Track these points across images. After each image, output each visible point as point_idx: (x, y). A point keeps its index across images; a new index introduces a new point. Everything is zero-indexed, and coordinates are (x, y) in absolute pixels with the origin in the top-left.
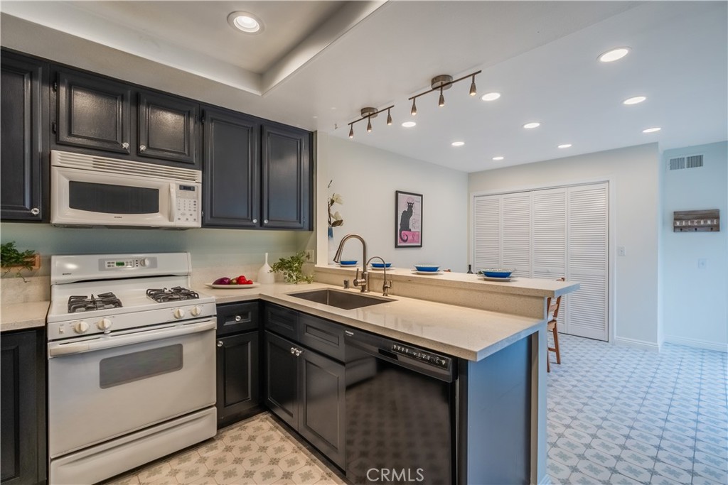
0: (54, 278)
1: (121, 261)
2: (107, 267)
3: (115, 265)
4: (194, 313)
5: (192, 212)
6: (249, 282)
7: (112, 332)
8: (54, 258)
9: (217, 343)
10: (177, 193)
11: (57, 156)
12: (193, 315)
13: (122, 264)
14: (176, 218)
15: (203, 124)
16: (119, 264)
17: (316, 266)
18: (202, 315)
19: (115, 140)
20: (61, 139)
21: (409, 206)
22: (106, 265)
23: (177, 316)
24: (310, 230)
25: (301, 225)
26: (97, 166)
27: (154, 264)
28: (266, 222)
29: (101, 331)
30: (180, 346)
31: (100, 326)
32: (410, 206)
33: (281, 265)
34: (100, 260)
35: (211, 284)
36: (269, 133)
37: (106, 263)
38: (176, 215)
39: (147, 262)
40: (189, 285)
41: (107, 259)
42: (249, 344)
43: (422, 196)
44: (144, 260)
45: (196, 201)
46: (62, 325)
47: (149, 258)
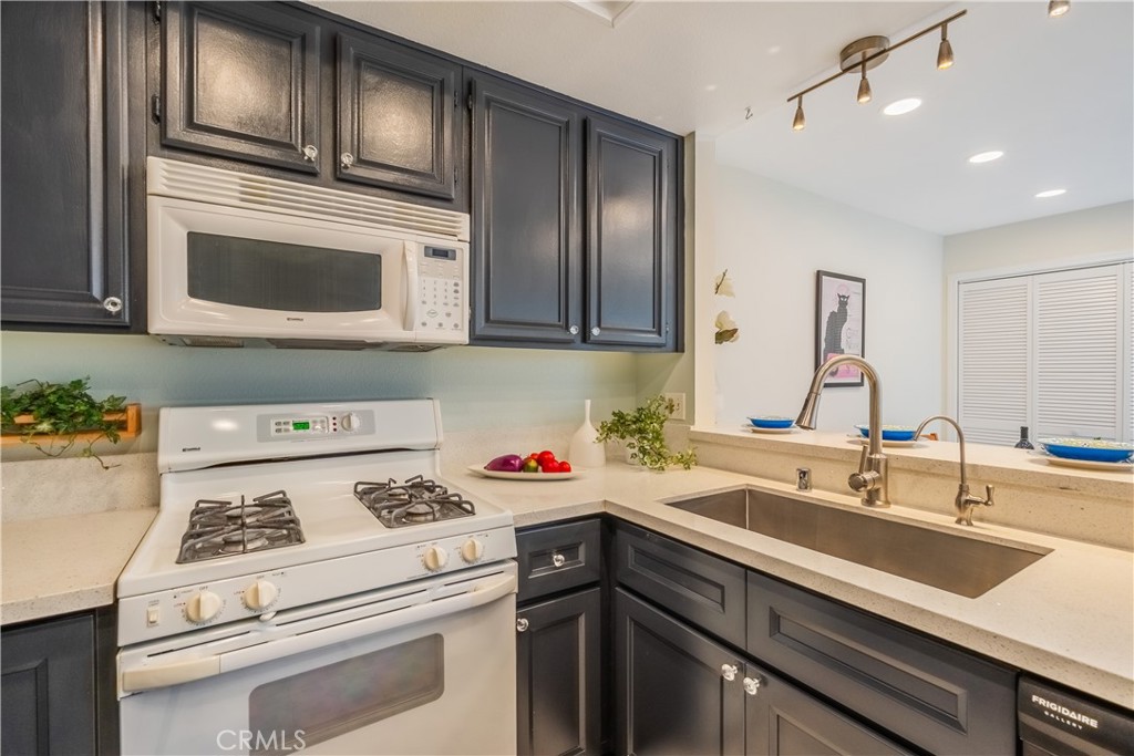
0: (164, 459)
1: (303, 420)
2: (273, 433)
3: (291, 428)
4: (469, 557)
5: (450, 309)
6: (564, 467)
7: (279, 613)
8: (164, 413)
9: (518, 624)
10: (420, 265)
11: (160, 171)
12: (466, 560)
13: (305, 426)
14: (417, 323)
15: (470, 111)
16: (298, 426)
17: (692, 428)
18: (486, 559)
19: (287, 140)
20: (171, 134)
21: (840, 302)
22: (273, 427)
23: (431, 565)
24: (677, 350)
25: (661, 340)
26: (249, 198)
27: (369, 427)
28: (595, 331)
29: (253, 614)
30: (437, 639)
31: (251, 602)
32: (843, 302)
33: (618, 426)
34: (260, 418)
35: (480, 468)
36: (600, 136)
37: (273, 423)
38: (419, 314)
39: (355, 422)
40: (438, 471)
41: (274, 416)
42: (582, 620)
43: (863, 281)
44: (349, 417)
45: (460, 282)
46: (155, 603)
47: (360, 413)
